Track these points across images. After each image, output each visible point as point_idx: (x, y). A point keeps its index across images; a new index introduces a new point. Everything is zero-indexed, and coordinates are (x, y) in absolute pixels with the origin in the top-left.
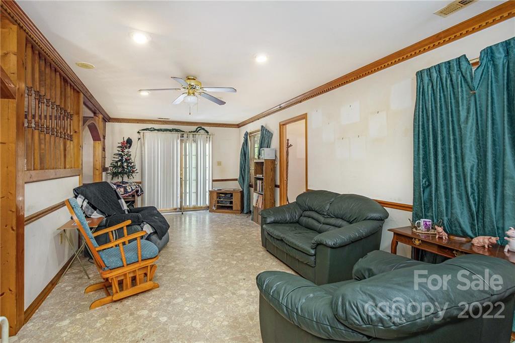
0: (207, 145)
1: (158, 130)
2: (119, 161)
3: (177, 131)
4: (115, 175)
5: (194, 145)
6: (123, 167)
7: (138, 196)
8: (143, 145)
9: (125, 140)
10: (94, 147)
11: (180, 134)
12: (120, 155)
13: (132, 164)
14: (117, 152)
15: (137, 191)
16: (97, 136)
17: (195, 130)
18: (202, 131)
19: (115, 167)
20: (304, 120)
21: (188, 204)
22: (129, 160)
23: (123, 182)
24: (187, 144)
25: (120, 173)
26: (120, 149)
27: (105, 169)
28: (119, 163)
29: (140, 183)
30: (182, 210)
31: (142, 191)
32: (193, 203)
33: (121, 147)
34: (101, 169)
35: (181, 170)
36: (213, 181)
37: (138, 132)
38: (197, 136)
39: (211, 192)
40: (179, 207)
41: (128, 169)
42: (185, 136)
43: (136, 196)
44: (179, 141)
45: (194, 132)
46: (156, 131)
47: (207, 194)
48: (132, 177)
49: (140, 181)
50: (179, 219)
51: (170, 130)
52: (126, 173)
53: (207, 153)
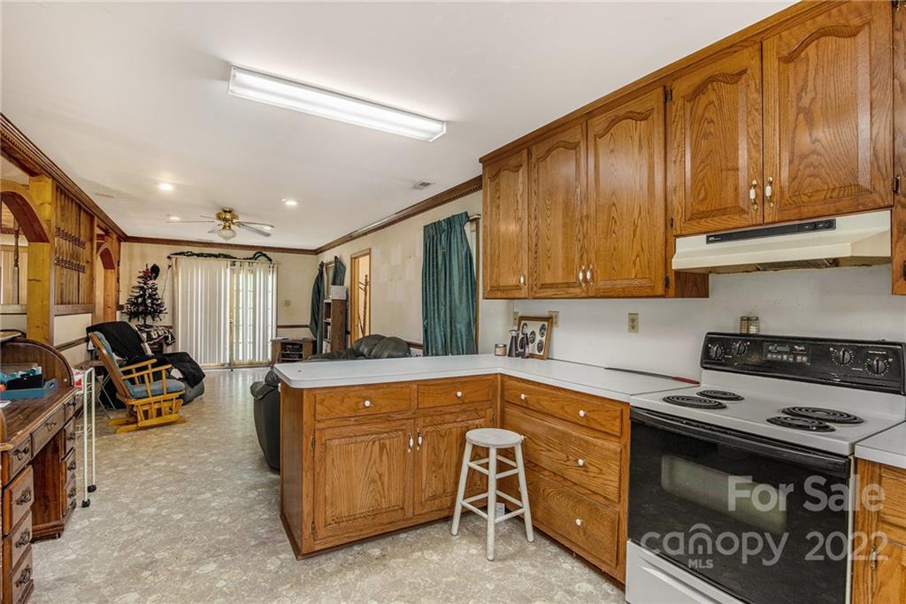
0: (270, 277)
1: (198, 255)
2: (140, 296)
3: (226, 256)
4: (133, 315)
5: (250, 277)
6: (146, 305)
7: (168, 345)
8: (175, 274)
9: (149, 267)
10: (105, 277)
11: (229, 262)
12: (142, 288)
13: (160, 301)
14: (137, 284)
15: (166, 338)
16: (110, 262)
17: (252, 256)
18: (262, 258)
19: (133, 304)
20: (368, 257)
21: (241, 358)
22: (155, 295)
23: (146, 326)
24: (241, 276)
25: (142, 313)
26: (141, 280)
27: (120, 308)
28: (140, 300)
29: (171, 327)
30: (232, 366)
31: (173, 338)
32: (249, 357)
33: (143, 277)
34: (115, 307)
35: (231, 311)
36: (278, 327)
37: (169, 257)
38: (255, 264)
39: (274, 342)
40: (228, 362)
41: (152, 307)
42: (238, 264)
43: (165, 346)
44: (228, 271)
45: (251, 259)
46: (195, 257)
47: (270, 344)
48: (158, 319)
49: (171, 325)
50: (228, 379)
51: (215, 256)
52: (150, 313)
53: (270, 289)
